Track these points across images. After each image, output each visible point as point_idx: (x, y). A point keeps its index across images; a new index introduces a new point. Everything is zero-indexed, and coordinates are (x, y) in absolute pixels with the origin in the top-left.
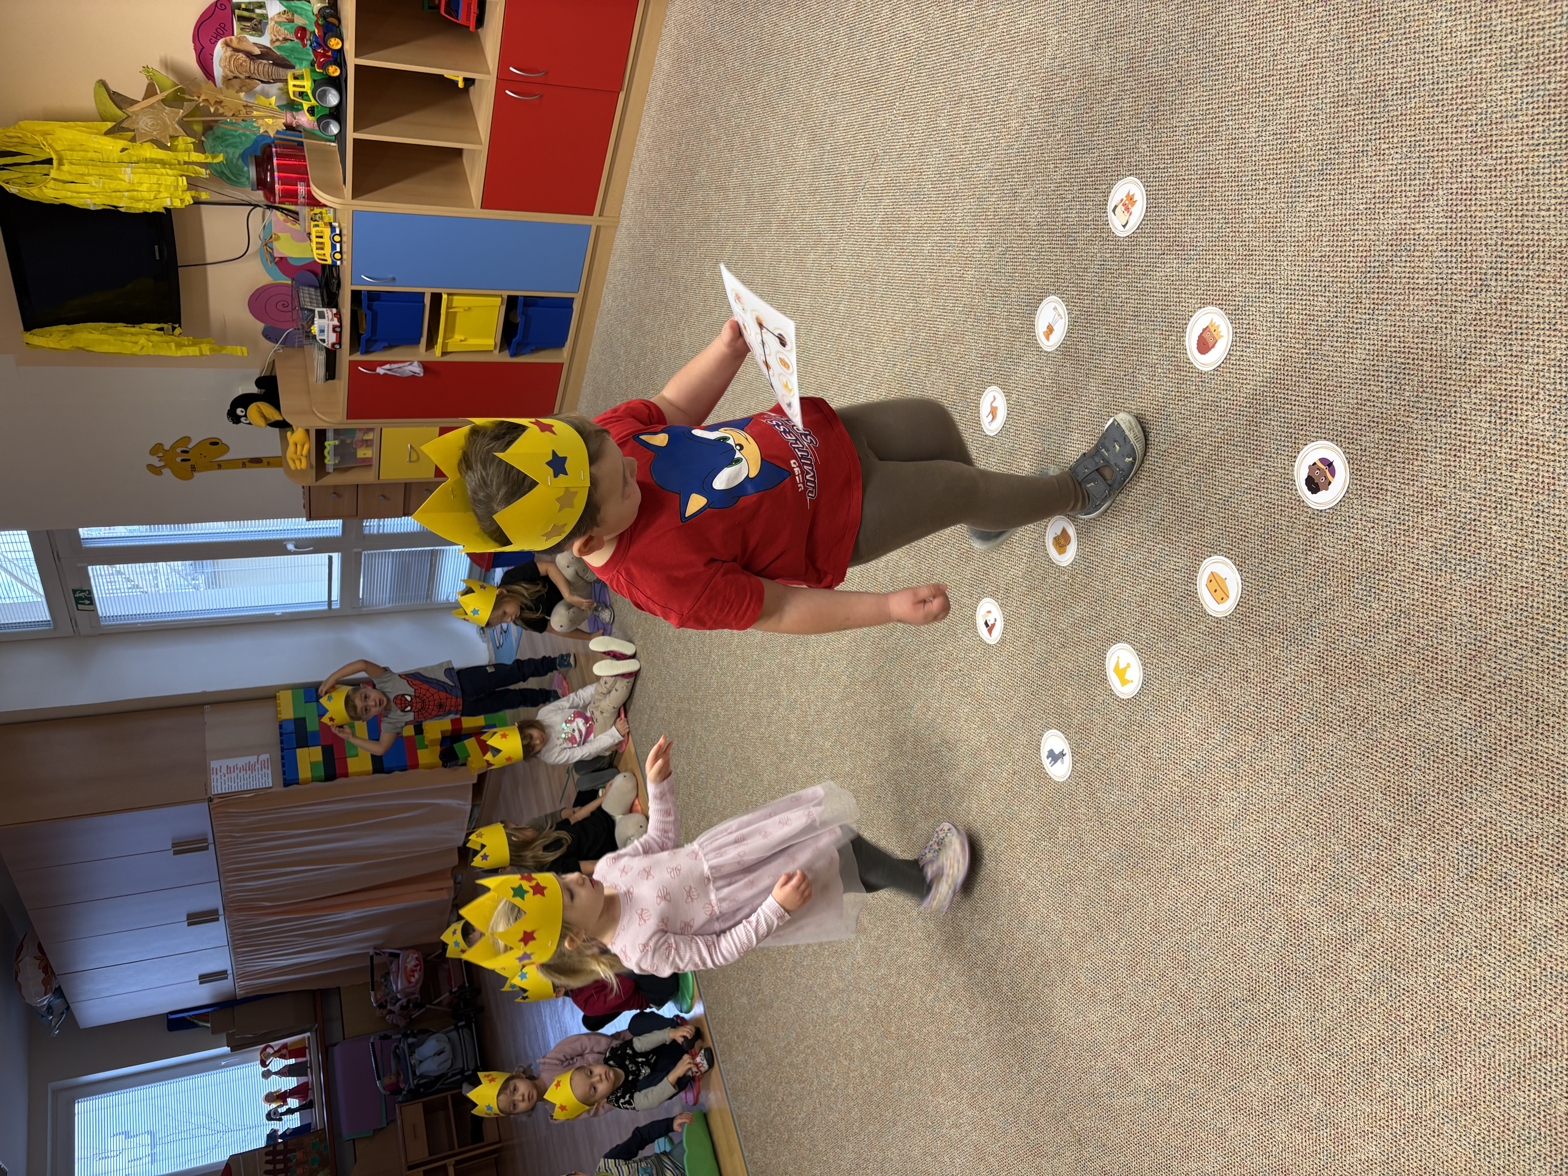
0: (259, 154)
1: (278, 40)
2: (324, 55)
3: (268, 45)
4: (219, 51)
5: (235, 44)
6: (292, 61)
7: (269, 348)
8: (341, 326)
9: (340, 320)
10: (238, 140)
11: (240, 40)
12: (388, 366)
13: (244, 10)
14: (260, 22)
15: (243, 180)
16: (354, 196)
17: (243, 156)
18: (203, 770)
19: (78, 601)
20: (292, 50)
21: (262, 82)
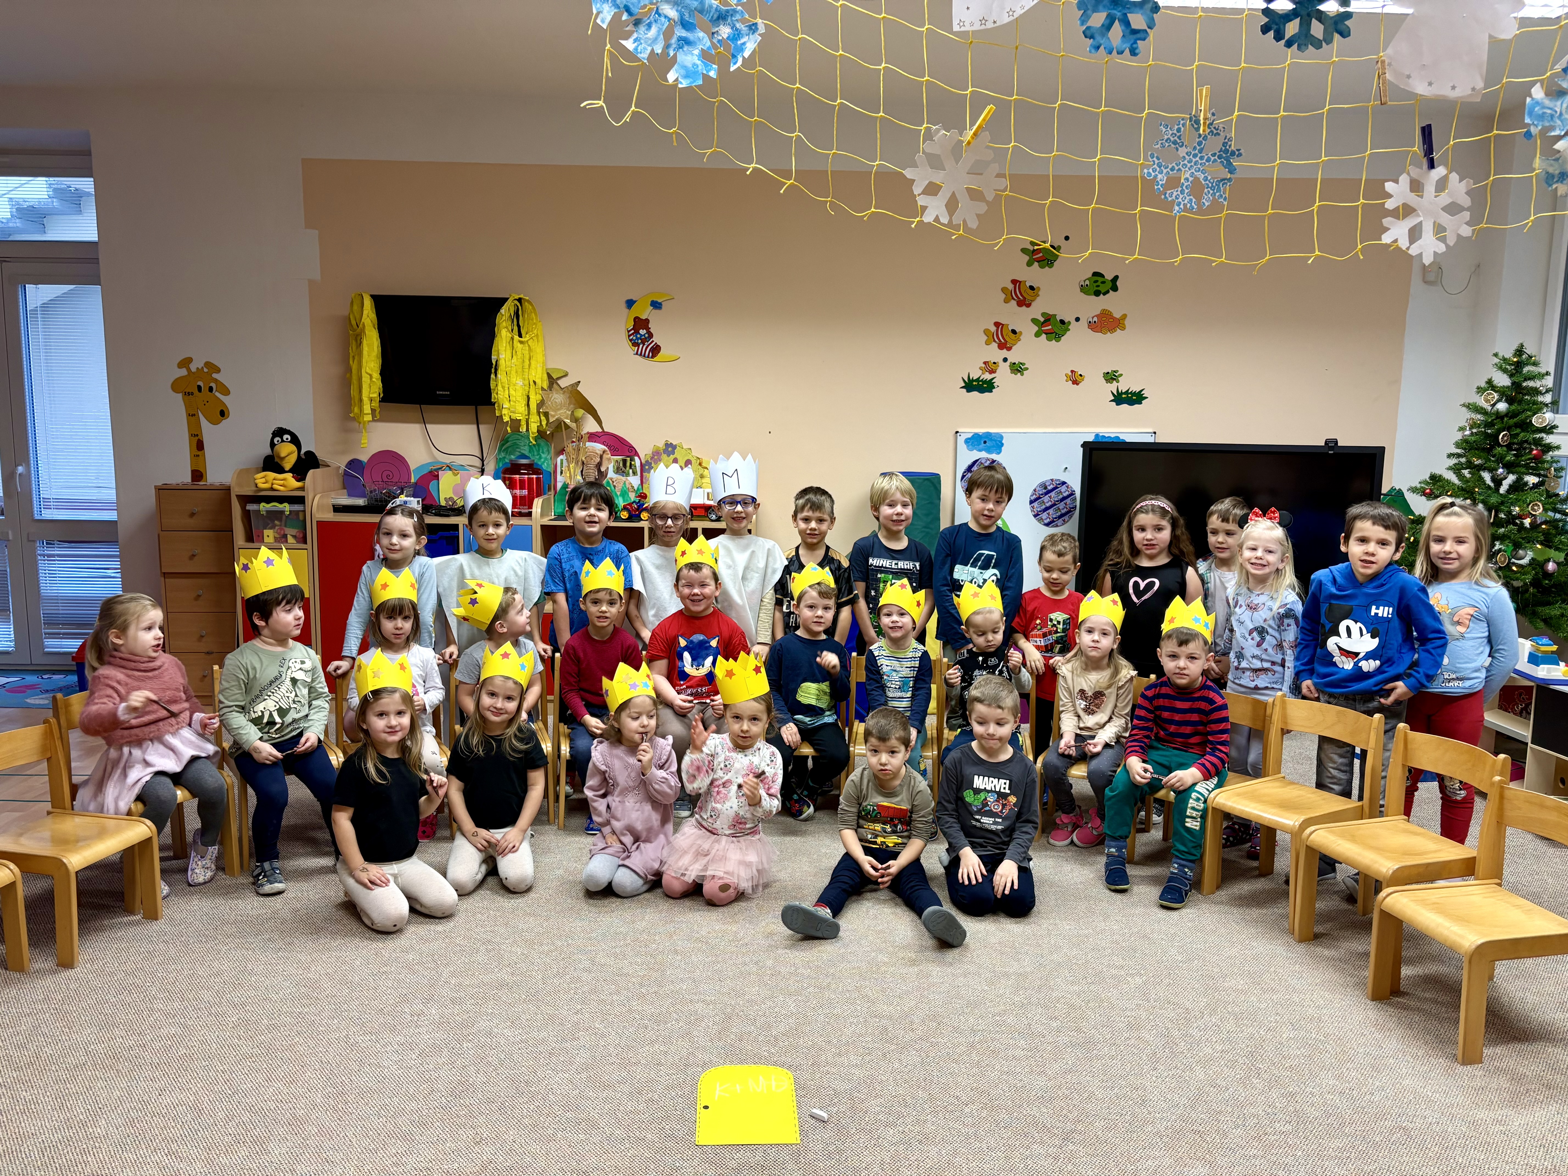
2: (633, 509)
4: (599, 447)
5: (605, 456)
10: (536, 453)
11: (609, 459)
13: (630, 463)
14: (623, 472)
16: (542, 526)
17: (524, 456)
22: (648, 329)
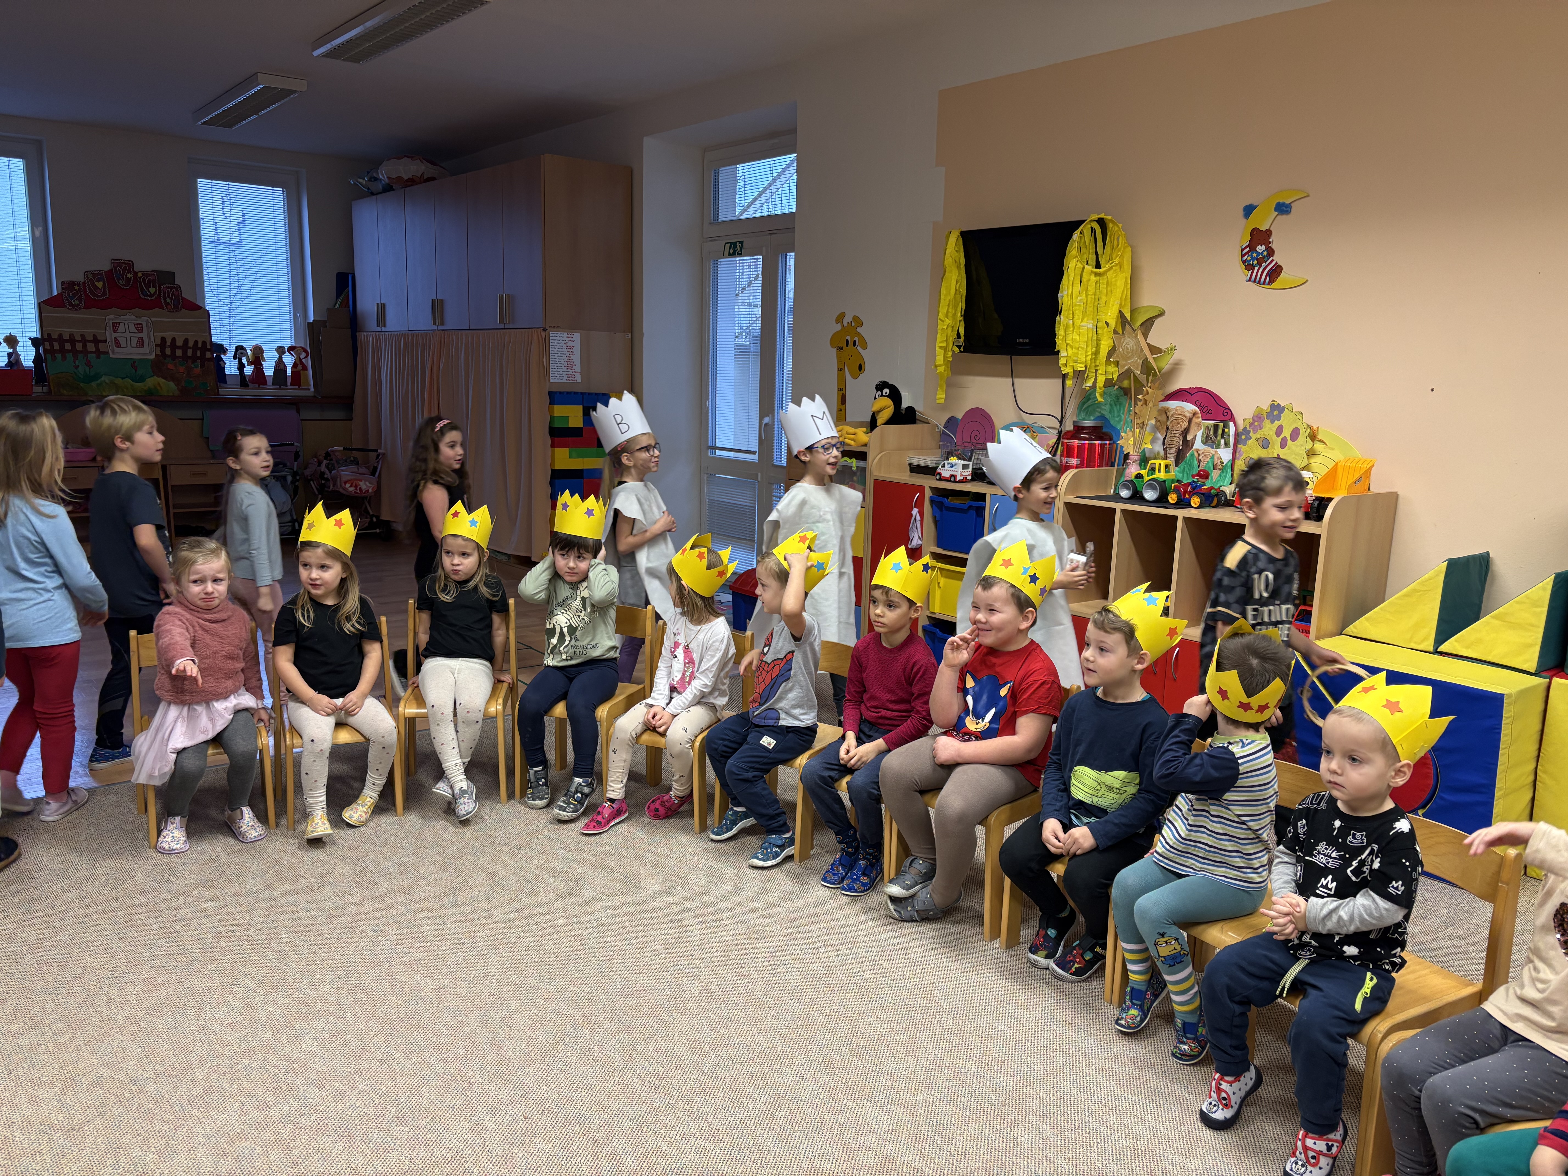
0: (1104, 430)
1: (1199, 455)
2: (1185, 491)
3: (1194, 447)
4: (1189, 408)
5: (1195, 420)
6: (1182, 465)
7: (940, 420)
8: (955, 481)
9: (960, 482)
10: (1116, 414)
11: (1199, 425)
12: (918, 518)
13: (1223, 431)
14: (1213, 442)
15: (1083, 415)
16: (1067, 504)
17: (1102, 417)
18: (572, 327)
19: (733, 245)
20: (1191, 466)
21: (1164, 439)
22: (1267, 244)
